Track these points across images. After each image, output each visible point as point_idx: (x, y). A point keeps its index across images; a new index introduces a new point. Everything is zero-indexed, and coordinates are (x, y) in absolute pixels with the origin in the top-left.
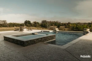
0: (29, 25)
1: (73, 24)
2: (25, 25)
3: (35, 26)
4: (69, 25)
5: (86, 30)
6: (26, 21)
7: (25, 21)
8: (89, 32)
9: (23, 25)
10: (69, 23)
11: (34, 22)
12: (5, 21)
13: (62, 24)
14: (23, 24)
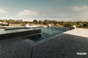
0: (36, 23)
1: (66, 22)
2: (33, 23)
3: (40, 24)
4: (63, 23)
5: (72, 26)
6: (34, 20)
8: (75, 28)
10: (63, 22)
13: (58, 22)
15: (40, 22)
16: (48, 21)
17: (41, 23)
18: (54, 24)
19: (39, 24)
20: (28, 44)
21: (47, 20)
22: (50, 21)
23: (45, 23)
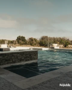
0: (22, 42)
2: (17, 42)
6: (19, 36)
7: (18, 38)
11: (30, 39)
15: (32, 42)
16: (51, 39)
17: (35, 42)
18: (62, 45)
19: (30, 46)
20: (9, 82)
21: (46, 37)
22: (54, 39)
23: (43, 42)
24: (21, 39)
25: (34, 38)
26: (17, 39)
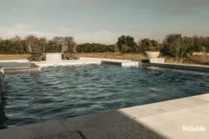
0: (127, 48)
6: (122, 37)
7: (119, 39)
9: (112, 48)
11: (143, 41)
12: (71, 38)
14: (111, 46)
15: (146, 47)
24: (126, 41)
25: (151, 39)
26: (117, 43)
